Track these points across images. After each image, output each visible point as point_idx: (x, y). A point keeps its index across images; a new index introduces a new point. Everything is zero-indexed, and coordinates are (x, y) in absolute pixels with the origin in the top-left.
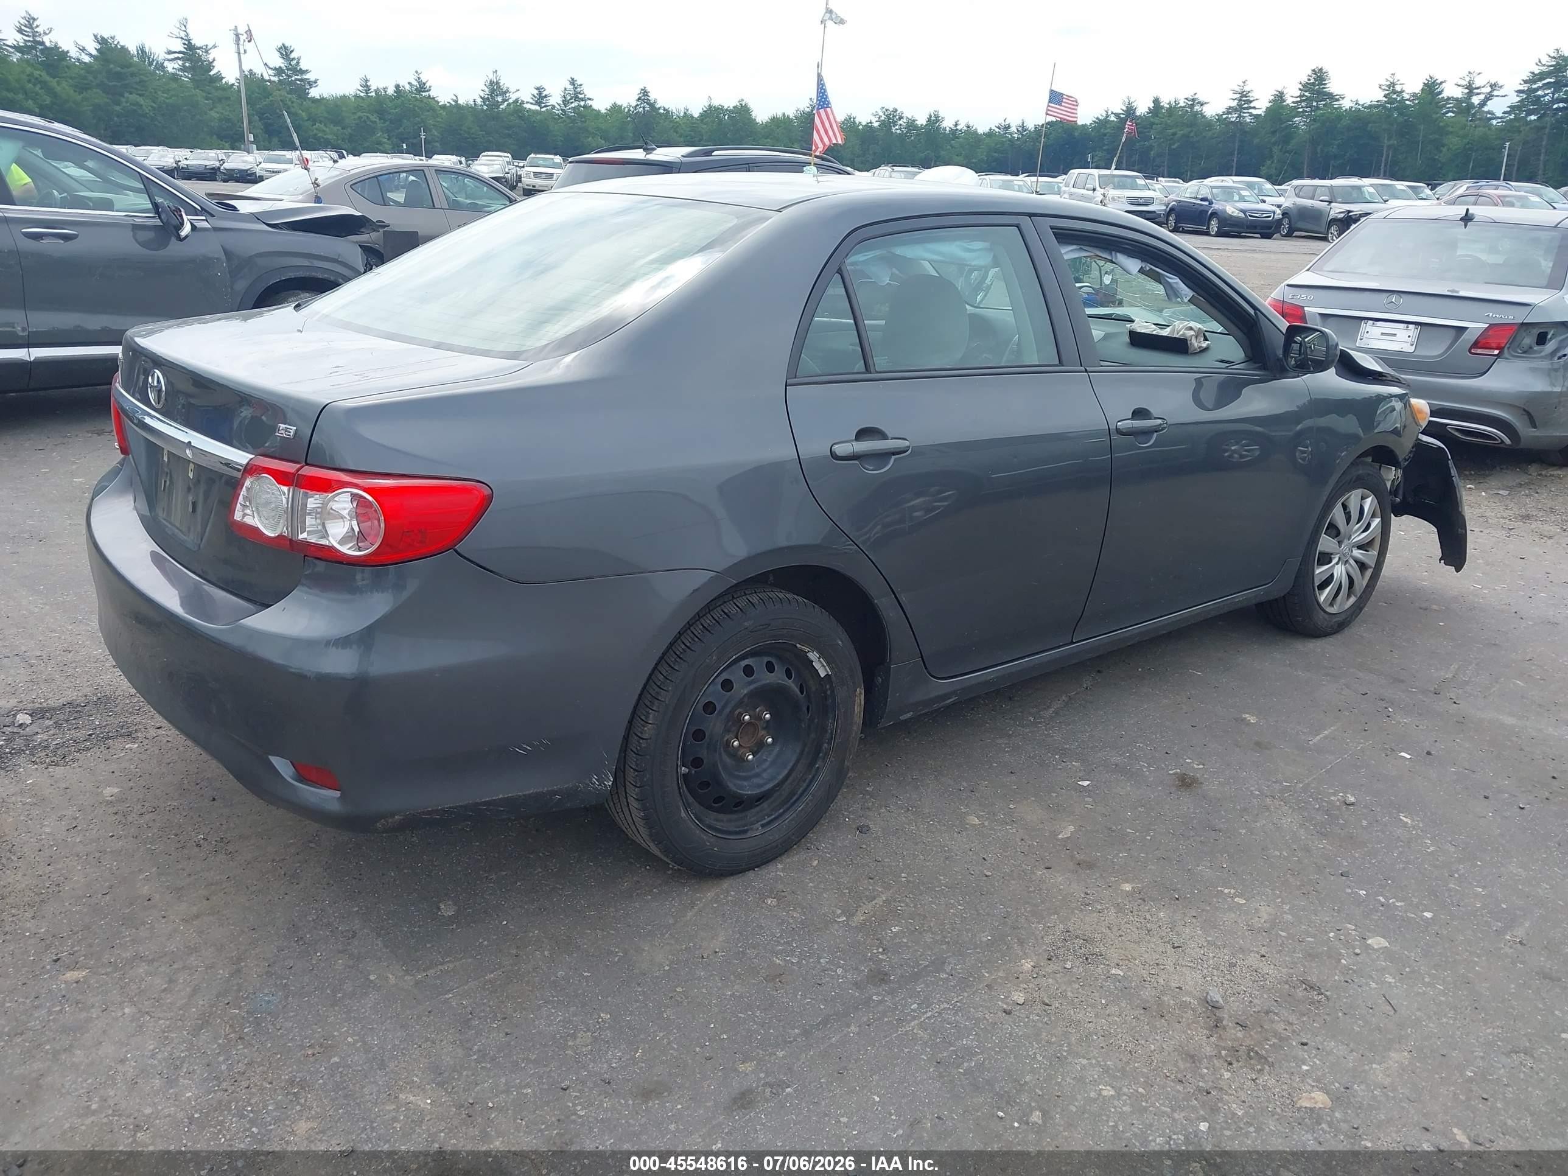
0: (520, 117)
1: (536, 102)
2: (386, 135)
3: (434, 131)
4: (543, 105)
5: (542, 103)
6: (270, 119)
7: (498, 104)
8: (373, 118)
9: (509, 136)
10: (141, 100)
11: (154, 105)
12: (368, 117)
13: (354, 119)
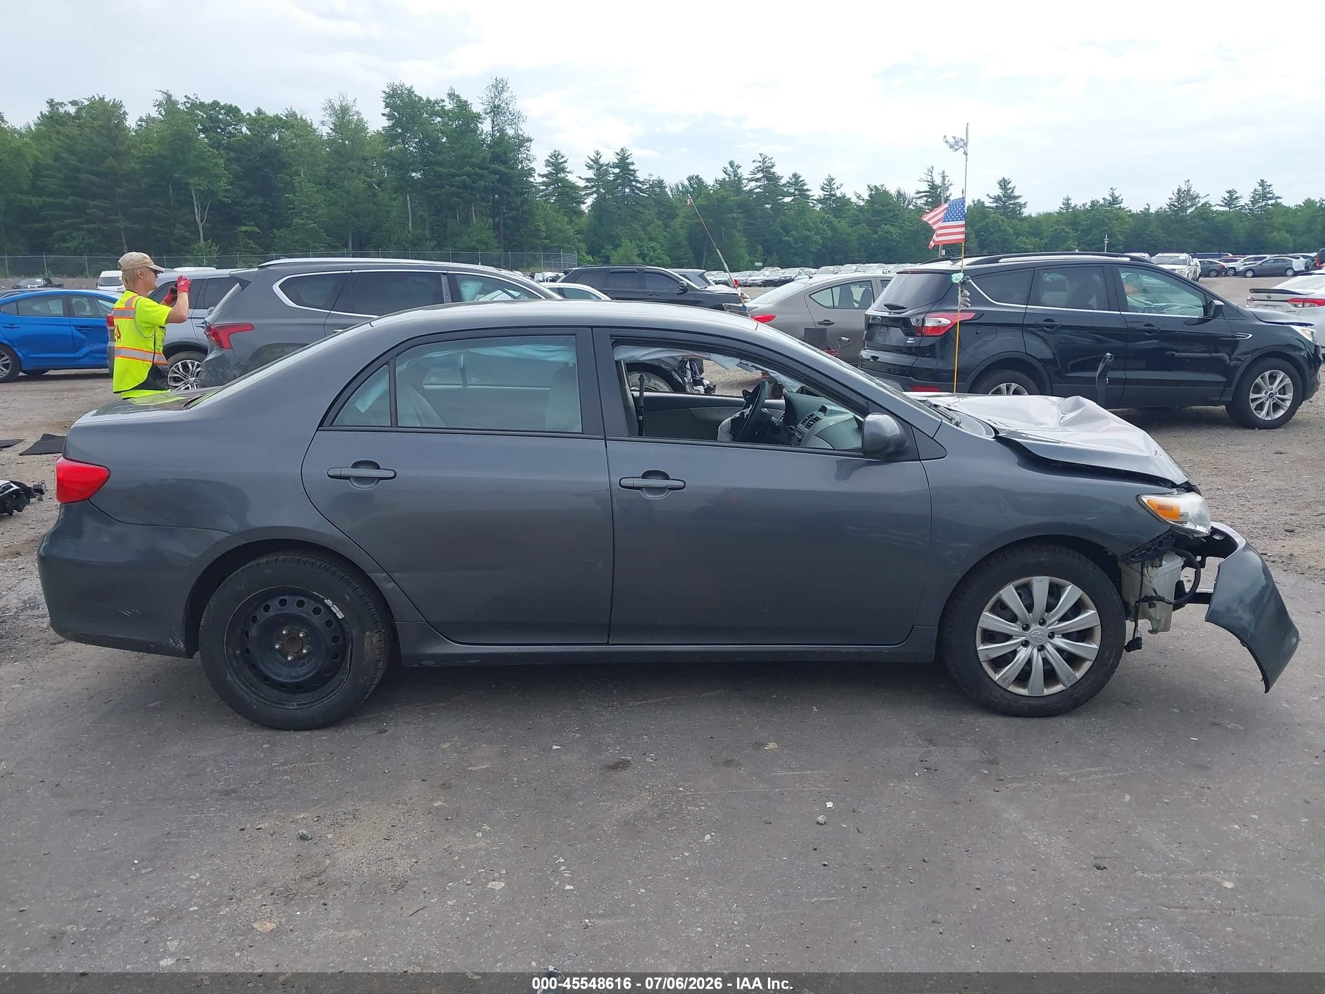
0: (1204, 219)
1: (1226, 203)
2: (1076, 243)
3: (1119, 236)
4: (1233, 206)
5: (1231, 204)
6: (984, 236)
7: (1184, 209)
8: (1067, 229)
9: (1191, 236)
10: (892, 229)
11: (901, 232)
12: (1063, 229)
13: (1051, 232)
